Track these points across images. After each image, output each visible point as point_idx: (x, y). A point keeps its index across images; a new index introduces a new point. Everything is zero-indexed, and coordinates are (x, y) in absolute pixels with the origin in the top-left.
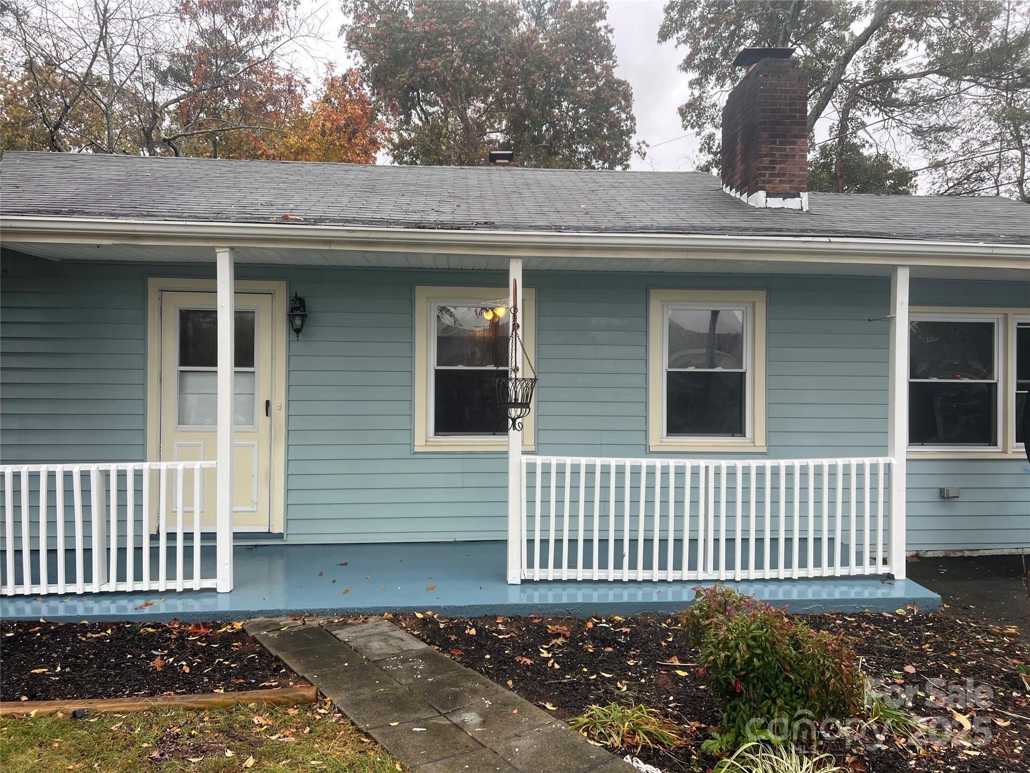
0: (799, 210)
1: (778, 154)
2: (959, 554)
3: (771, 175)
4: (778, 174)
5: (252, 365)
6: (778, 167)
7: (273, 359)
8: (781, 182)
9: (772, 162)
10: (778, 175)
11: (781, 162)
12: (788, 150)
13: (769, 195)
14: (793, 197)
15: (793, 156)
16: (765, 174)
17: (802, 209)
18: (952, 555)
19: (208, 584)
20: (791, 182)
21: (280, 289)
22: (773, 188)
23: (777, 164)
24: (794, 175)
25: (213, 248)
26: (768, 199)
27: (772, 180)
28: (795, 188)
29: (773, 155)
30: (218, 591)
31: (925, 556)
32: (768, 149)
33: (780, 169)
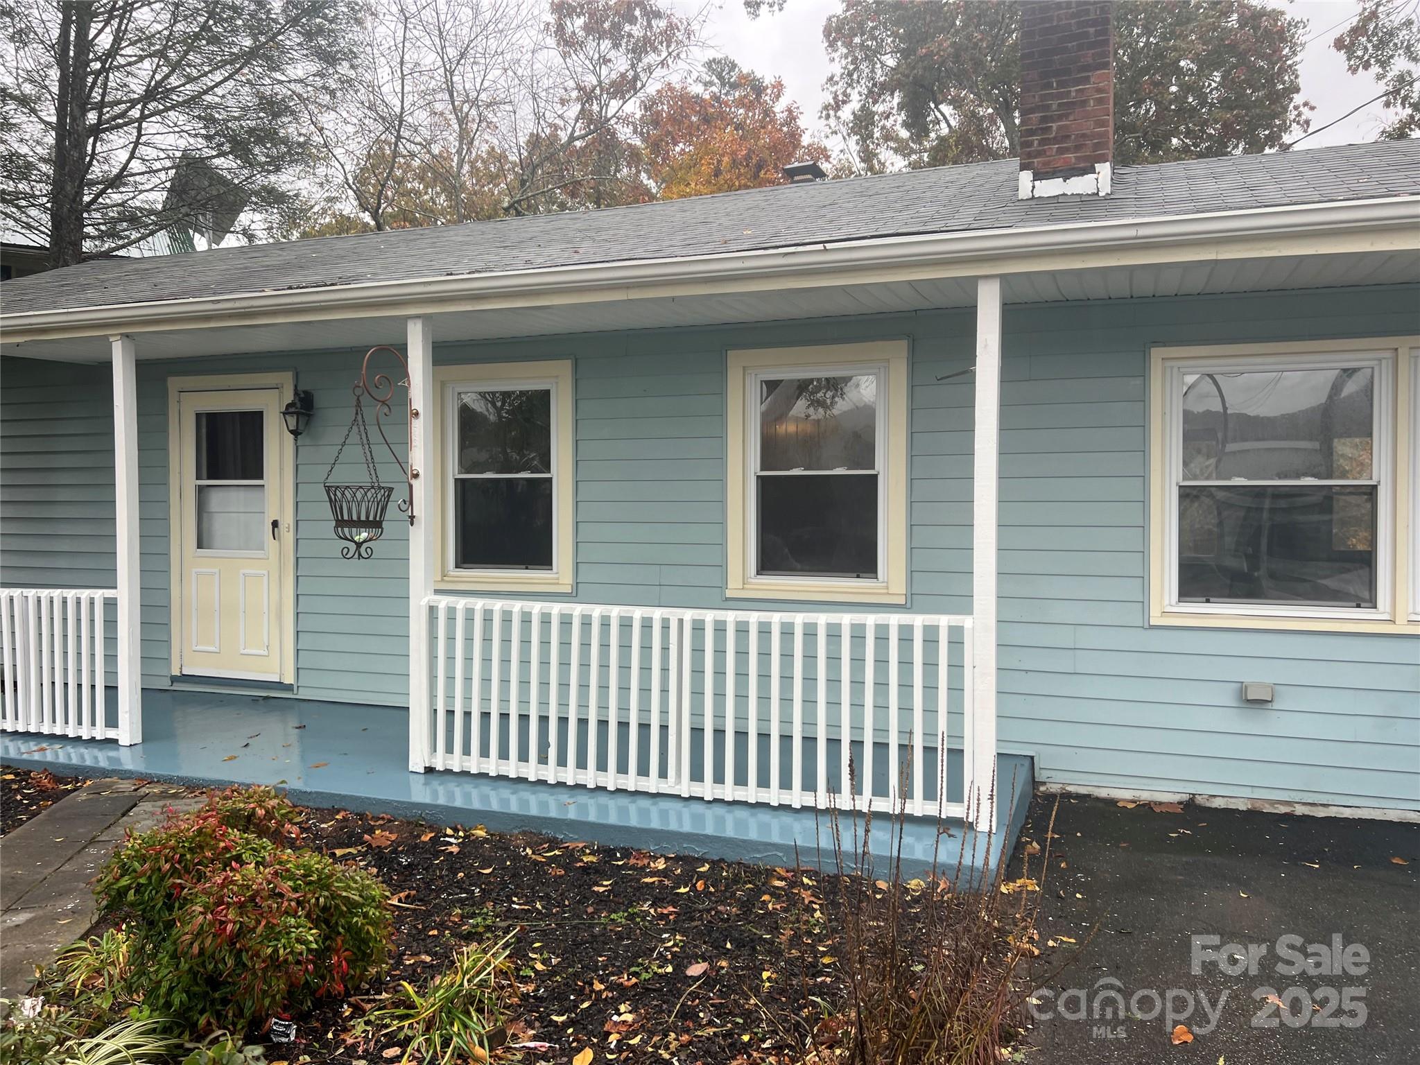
0: (1093, 194)
1: (1054, 104)
2: (1283, 809)
3: (1043, 142)
4: (1055, 138)
5: (261, 477)
6: (1054, 126)
7: (281, 469)
8: (1061, 151)
9: (1044, 119)
10: (1055, 140)
11: (1060, 118)
12: (1073, 94)
13: (1038, 176)
14: (1082, 175)
15: (1084, 103)
16: (1032, 142)
17: (1097, 194)
18: (1268, 809)
19: (111, 734)
20: (1078, 148)
21: (286, 380)
22: (1045, 164)
23: (1053, 122)
24: (1084, 136)
25: (106, 337)
26: (1037, 183)
27: (1045, 151)
28: (1085, 159)
29: (1048, 107)
30: (120, 743)
31: (1208, 805)
32: (1037, 99)
33: (1059, 128)
